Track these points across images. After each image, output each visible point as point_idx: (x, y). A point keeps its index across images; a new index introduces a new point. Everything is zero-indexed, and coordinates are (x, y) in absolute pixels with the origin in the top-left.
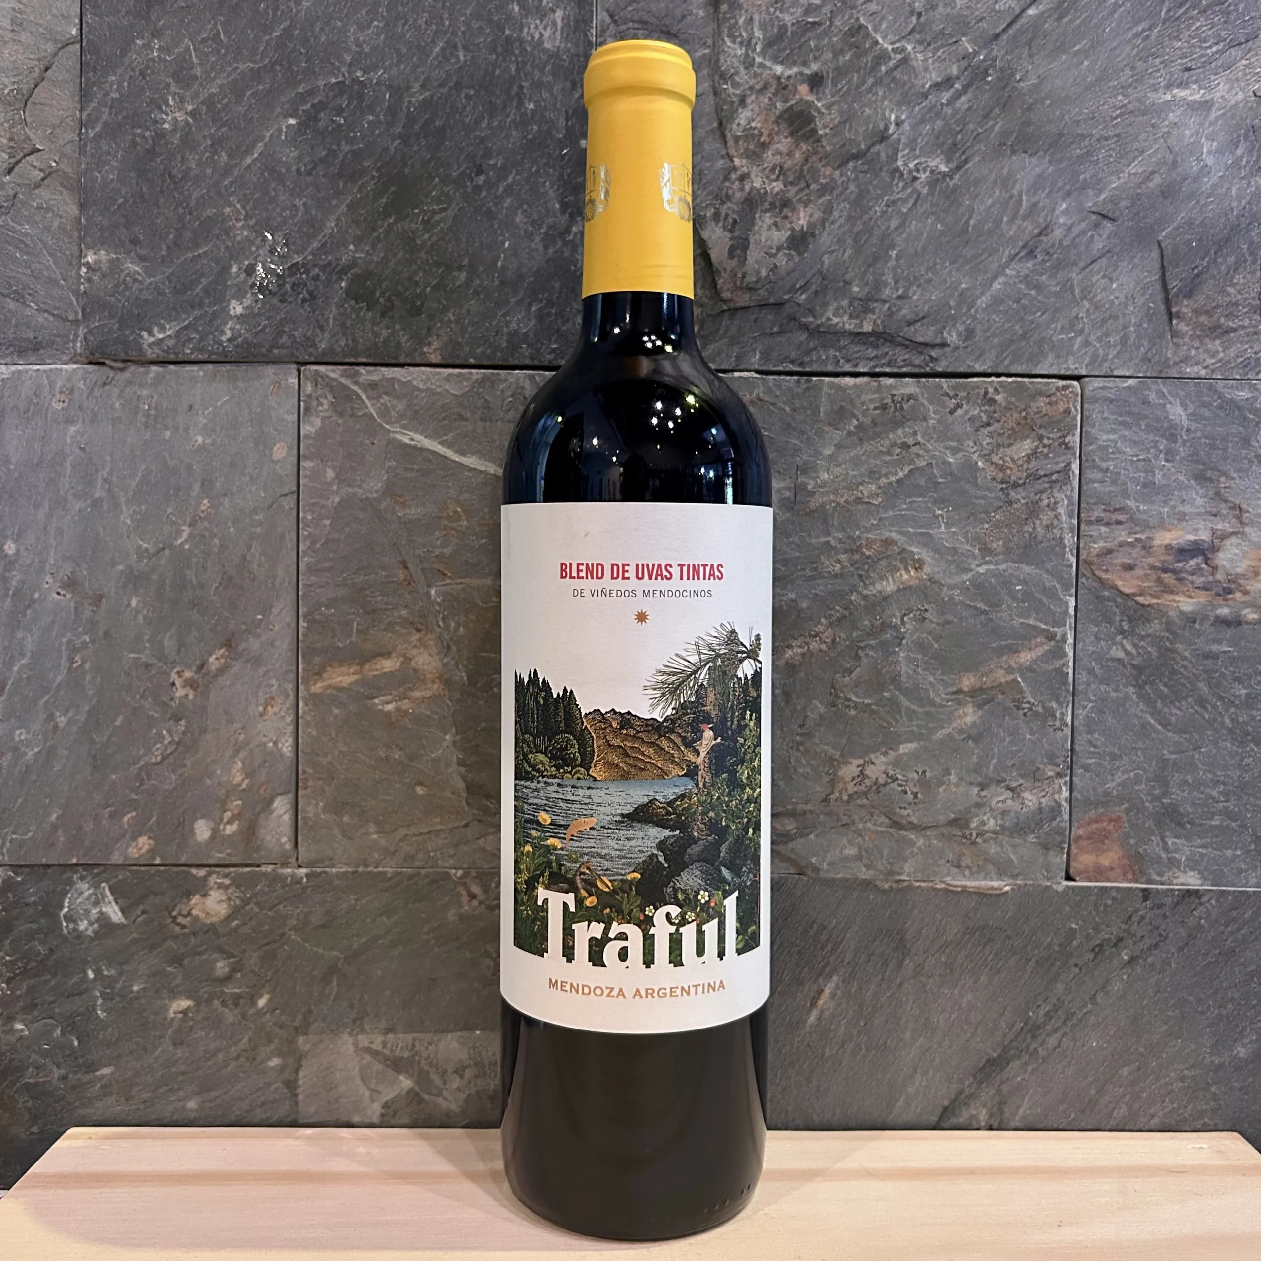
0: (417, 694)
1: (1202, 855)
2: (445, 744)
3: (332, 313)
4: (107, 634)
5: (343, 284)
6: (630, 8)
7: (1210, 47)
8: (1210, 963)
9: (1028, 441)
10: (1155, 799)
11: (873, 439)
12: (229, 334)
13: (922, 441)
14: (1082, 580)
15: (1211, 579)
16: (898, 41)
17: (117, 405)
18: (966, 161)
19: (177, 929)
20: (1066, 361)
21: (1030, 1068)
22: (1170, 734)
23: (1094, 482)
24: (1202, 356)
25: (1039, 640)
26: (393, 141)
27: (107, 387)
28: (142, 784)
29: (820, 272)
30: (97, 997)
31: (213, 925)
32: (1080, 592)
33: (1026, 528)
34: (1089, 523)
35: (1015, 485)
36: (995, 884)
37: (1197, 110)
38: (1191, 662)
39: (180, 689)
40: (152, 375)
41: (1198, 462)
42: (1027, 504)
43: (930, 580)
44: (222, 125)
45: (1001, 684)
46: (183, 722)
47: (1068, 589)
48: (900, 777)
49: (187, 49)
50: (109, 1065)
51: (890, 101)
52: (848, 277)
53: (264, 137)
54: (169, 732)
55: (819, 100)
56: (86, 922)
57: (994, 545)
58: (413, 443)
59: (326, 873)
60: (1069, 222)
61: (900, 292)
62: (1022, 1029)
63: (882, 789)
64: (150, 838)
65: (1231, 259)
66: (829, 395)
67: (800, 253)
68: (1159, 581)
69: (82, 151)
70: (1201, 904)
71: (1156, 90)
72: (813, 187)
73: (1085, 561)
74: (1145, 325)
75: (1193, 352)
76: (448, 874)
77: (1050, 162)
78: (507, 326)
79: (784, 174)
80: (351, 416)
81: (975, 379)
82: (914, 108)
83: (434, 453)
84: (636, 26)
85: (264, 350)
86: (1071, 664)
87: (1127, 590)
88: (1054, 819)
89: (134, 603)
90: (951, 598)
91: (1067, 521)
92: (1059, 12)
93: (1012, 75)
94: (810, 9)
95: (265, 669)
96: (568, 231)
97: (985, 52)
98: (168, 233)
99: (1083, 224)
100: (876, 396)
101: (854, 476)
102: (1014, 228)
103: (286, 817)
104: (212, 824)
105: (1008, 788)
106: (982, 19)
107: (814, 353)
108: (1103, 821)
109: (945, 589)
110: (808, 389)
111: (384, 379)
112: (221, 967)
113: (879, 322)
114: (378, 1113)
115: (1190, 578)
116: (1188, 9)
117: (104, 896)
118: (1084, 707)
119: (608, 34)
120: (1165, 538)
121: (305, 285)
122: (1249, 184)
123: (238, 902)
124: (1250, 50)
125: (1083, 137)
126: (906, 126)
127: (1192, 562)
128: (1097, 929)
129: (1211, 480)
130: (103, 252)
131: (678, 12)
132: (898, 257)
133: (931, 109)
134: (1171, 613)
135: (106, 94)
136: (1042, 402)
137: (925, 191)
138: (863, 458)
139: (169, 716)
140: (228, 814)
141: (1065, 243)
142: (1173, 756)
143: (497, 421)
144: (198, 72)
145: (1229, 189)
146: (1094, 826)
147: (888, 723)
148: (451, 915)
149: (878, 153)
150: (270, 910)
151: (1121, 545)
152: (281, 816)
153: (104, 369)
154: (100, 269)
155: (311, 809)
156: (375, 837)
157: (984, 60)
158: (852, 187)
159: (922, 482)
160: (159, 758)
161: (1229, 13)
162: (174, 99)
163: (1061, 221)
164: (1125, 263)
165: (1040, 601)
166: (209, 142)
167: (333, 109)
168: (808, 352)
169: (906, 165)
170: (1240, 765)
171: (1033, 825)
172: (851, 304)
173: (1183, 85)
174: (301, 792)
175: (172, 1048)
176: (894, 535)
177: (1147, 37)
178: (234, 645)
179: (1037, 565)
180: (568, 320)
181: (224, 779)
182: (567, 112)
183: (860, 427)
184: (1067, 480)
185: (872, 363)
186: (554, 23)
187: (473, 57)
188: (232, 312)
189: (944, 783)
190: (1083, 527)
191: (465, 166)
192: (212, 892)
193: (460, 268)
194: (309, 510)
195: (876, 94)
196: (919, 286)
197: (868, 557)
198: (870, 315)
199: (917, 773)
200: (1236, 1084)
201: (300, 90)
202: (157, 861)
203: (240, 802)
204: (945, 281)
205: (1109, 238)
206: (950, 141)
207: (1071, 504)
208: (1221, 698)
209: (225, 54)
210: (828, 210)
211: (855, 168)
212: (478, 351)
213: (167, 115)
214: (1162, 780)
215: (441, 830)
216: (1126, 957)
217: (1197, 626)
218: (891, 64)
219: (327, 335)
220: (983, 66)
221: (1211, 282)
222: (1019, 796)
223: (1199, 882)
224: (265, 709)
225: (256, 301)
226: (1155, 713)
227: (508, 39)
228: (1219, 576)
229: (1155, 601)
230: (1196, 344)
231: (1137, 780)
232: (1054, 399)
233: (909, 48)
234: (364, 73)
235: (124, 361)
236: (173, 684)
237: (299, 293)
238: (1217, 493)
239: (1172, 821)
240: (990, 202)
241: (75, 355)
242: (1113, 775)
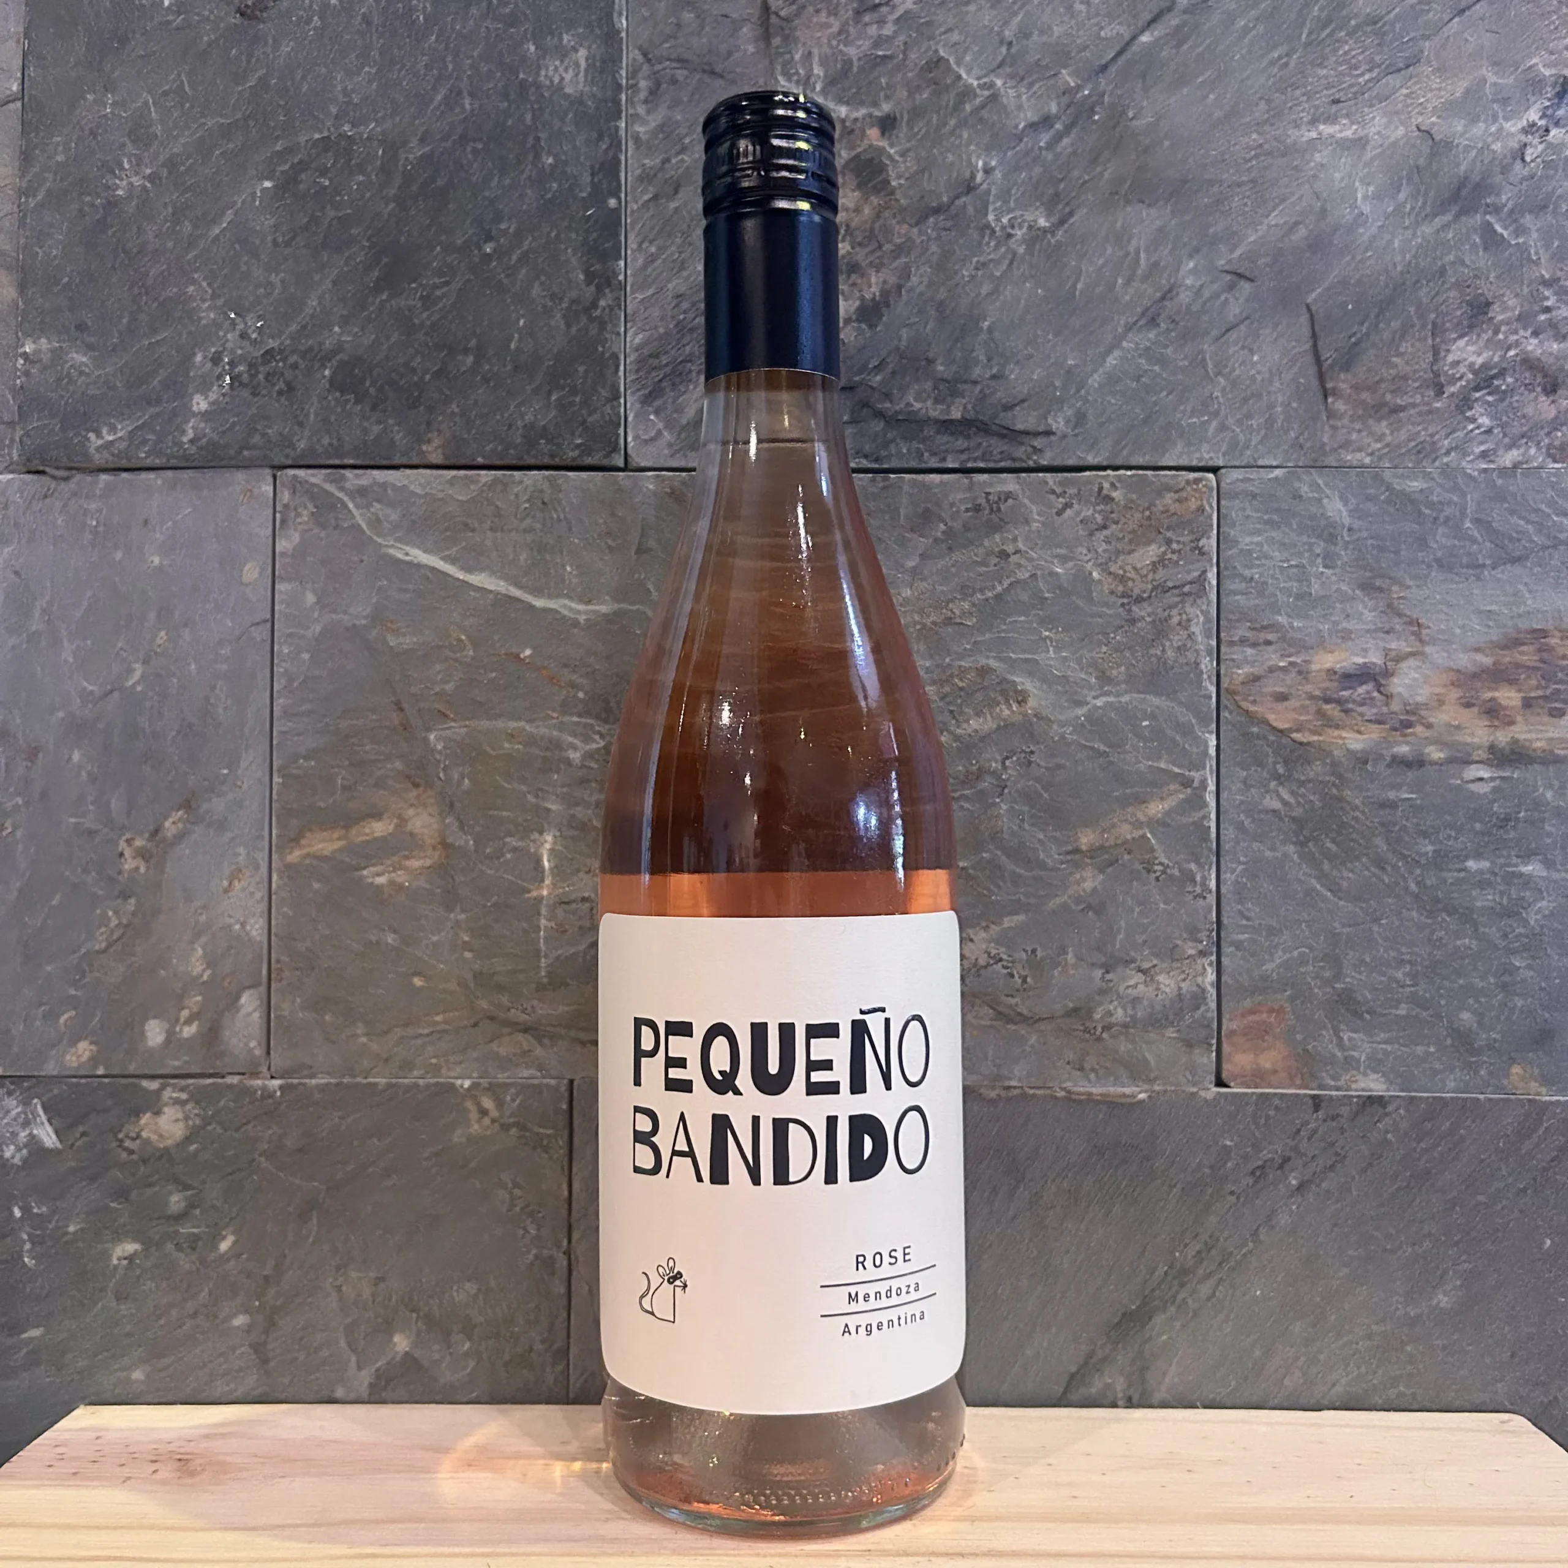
0: (415, 864)
1: (1386, 1052)
2: (449, 924)
3: (313, 408)
4: (44, 795)
5: (327, 373)
6: (667, 45)
7: (1362, 74)
8: (1399, 1189)
9: (1153, 547)
10: (1327, 982)
11: (965, 547)
12: (190, 434)
13: (1023, 548)
14: (1225, 714)
15: (1385, 709)
16: (985, 76)
17: (59, 522)
18: (1071, 214)
19: (124, 1155)
20: (1198, 450)
21: (1178, 1324)
22: (1342, 903)
23: (1235, 593)
24: (1367, 441)
25: (1172, 787)
26: (387, 204)
27: (48, 500)
28: (83, 976)
29: (898, 348)
30: (24, 1242)
31: (167, 1149)
32: (1222, 729)
33: (1152, 651)
34: (1232, 643)
35: (1139, 600)
36: (1127, 1090)
37: (1348, 149)
38: (1363, 812)
39: (129, 860)
40: (101, 485)
41: (1364, 568)
42: (1154, 622)
43: (1035, 715)
44: (185, 191)
45: (1126, 842)
46: (133, 901)
47: (1208, 725)
48: (1005, 957)
49: (146, 103)
50: (37, 1327)
51: (977, 145)
52: (931, 355)
53: (235, 203)
54: (116, 912)
55: (892, 145)
56: (12, 1147)
57: (1115, 672)
58: (407, 558)
59: (304, 1084)
60: (1198, 284)
61: (994, 371)
62: (1166, 1273)
63: (982, 972)
64: (91, 1043)
65: (1395, 324)
66: (911, 495)
67: (871, 326)
68: (1320, 713)
69: (22, 223)
70: (1387, 1114)
71: (1297, 127)
72: (887, 247)
73: (1227, 690)
74: (1295, 405)
75: (1354, 436)
76: (453, 1084)
77: (1172, 212)
78: (523, 419)
79: (851, 235)
80: (335, 528)
81: (1087, 473)
82: (1005, 153)
83: (433, 569)
84: (675, 65)
85: (232, 452)
86: (1213, 816)
87: (1281, 725)
88: (1198, 1008)
89: (76, 756)
90: (1062, 737)
91: (1204, 642)
92: (1179, 37)
93: (1124, 113)
94: (879, 42)
95: (229, 835)
96: (594, 305)
97: (1090, 86)
98: (120, 318)
99: (1215, 286)
100: (967, 495)
101: (942, 592)
102: (1131, 291)
103: (256, 1015)
104: (166, 1026)
105: (1140, 970)
106: (1085, 48)
107: (892, 447)
108: (1261, 1012)
109: (1055, 727)
110: (884, 488)
111: (375, 483)
112: (176, 1201)
113: (969, 407)
114: (366, 1384)
115: (1360, 709)
116: (1333, 32)
117: (35, 1115)
118: (1233, 871)
119: (640, 75)
120: (1325, 661)
121: (282, 374)
122: (1414, 235)
123: (198, 1122)
124: (1411, 78)
125: (1211, 183)
126: (998, 175)
127: (1361, 690)
128: (1257, 1147)
129: (1381, 590)
130: (43, 340)
131: (723, 48)
132: (990, 330)
133: (1027, 153)
134: (1336, 753)
135: (50, 158)
136: (1169, 498)
137: (1021, 250)
138: (953, 570)
139: (116, 893)
140: (185, 1013)
141: (1194, 308)
142: (1346, 930)
143: (510, 531)
144: (158, 129)
145: (1390, 242)
146: (1251, 1018)
147: (989, 890)
148: (458, 1137)
149: (965, 206)
150: (237, 1130)
151: (1271, 670)
152: (250, 1014)
153: (43, 478)
154: (41, 360)
155: (287, 1007)
156: (364, 1039)
157: (1090, 95)
158: (934, 248)
159: (1024, 597)
160: (104, 945)
161: (1384, 34)
162: (130, 162)
163: (1188, 282)
164: (1267, 331)
165: (1173, 740)
166: (170, 210)
167: (316, 170)
168: (886, 445)
169: (998, 220)
170: (1429, 940)
171: (1171, 1017)
172: (935, 387)
173: (1331, 119)
174: (273, 986)
175: (114, 1304)
176: (993, 663)
177: (1286, 65)
178: (194, 806)
179: (1168, 695)
180: (595, 410)
181: (181, 969)
182: (592, 167)
183: (949, 533)
184: (1202, 592)
185: (964, 457)
186: (577, 65)
187: (481, 106)
188: (195, 408)
189: (1058, 964)
190: (1223, 649)
191: (470, 232)
192: (166, 1109)
193: (466, 351)
194: (285, 642)
195: (961, 136)
196: (1018, 362)
197: (961, 689)
198: (958, 400)
199: (1026, 951)
200: (1439, 1342)
201: (278, 148)
202: (100, 1072)
203: (199, 998)
204: (1049, 357)
205: (1247, 300)
206: (1051, 191)
207: (1208, 620)
208: (1404, 857)
209: (192, 107)
210: (905, 273)
211: (936, 224)
212: (488, 448)
213: (122, 180)
214: (1334, 961)
215: (444, 1031)
216: (1294, 1182)
217: (1369, 767)
218: (978, 101)
219: (307, 433)
220: (1090, 101)
221: (1372, 352)
222: (1152, 979)
223: (1384, 1087)
224: (230, 884)
225: (224, 395)
226: (1322, 877)
227: (523, 86)
228: (1396, 706)
229: (1316, 738)
230: (1358, 426)
231: (1302, 961)
232: (1184, 494)
233: (999, 83)
234: (353, 126)
235: (70, 469)
236: (121, 855)
237: (274, 385)
238: (1390, 606)
239: (1348, 1010)
240: (1101, 262)
241: (11, 464)
242: (1271, 954)
